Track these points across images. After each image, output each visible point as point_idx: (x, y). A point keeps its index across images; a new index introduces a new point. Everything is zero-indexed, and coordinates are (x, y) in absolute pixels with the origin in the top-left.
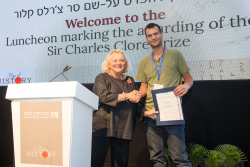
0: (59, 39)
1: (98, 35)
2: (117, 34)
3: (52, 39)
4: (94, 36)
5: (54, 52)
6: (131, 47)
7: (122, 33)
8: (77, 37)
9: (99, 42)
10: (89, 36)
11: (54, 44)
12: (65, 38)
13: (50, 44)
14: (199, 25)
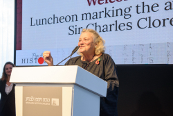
0: (80, 17)
1: (119, 12)
2: (140, 9)
3: (73, 18)
4: (115, 13)
5: (75, 31)
6: (157, 23)
8: (97, 15)
9: (121, 20)
10: (111, 14)
11: (74, 23)
12: (86, 16)
13: (71, 23)
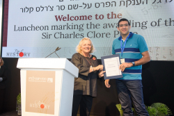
0: (50, 28)
1: (76, 27)
2: (89, 26)
3: (45, 28)
4: (74, 27)
5: (46, 36)
6: (98, 35)
7: (92, 26)
8: (62, 28)
9: (77, 31)
10: (71, 27)
11: (46, 31)
12: (54, 27)
13: (44, 31)
14: (144, 24)
